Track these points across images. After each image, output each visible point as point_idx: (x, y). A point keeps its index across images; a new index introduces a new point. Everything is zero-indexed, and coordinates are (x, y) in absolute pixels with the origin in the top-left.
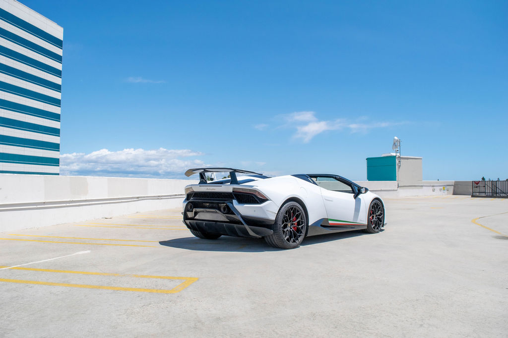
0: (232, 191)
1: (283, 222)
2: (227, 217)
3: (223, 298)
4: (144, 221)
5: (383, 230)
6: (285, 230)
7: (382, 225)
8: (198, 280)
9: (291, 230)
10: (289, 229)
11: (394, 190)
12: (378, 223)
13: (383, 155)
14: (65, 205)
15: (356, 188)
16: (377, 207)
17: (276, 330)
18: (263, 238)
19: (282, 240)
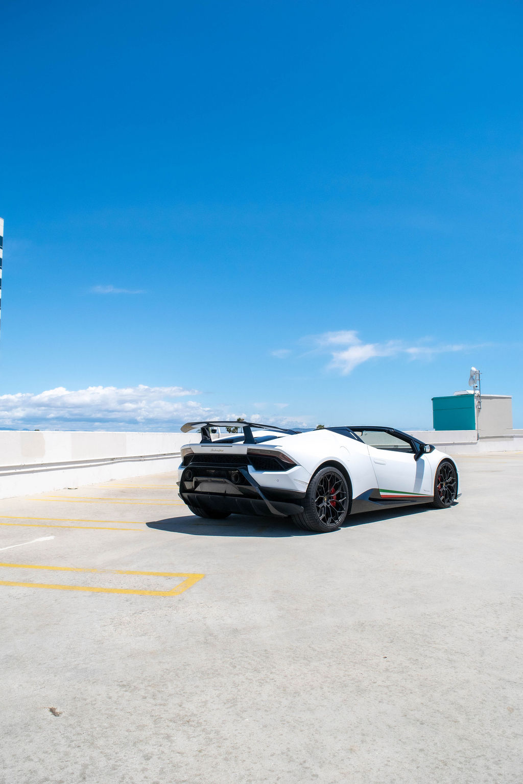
0: (246, 453)
1: (317, 496)
2: (240, 489)
3: (240, 602)
4: (123, 492)
5: (457, 503)
6: (320, 506)
7: (454, 496)
8: (204, 577)
9: (328, 506)
10: (325, 504)
11: (472, 443)
12: (450, 494)
13: (455, 394)
14: (13, 471)
15: (418, 446)
16: (447, 471)
17: (313, 646)
18: (290, 517)
19: (316, 521)
